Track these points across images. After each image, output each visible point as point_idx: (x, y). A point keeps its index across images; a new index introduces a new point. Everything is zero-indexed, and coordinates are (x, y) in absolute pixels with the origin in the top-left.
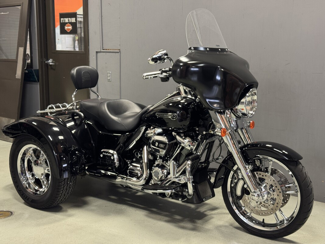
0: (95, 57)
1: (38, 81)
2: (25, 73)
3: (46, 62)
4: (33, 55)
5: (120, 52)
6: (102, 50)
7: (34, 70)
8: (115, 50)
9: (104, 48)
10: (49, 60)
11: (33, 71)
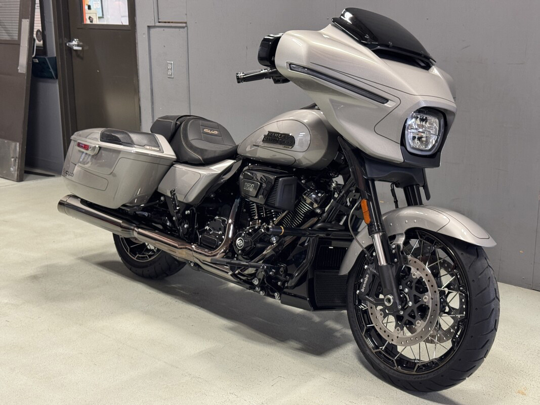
0: (146, 36)
1: (57, 78)
2: (34, 64)
3: (67, 44)
4: (47, 33)
5: (187, 27)
6: (158, 24)
7: (49, 58)
8: (179, 23)
9: (160, 21)
10: (73, 40)
11: (47, 60)
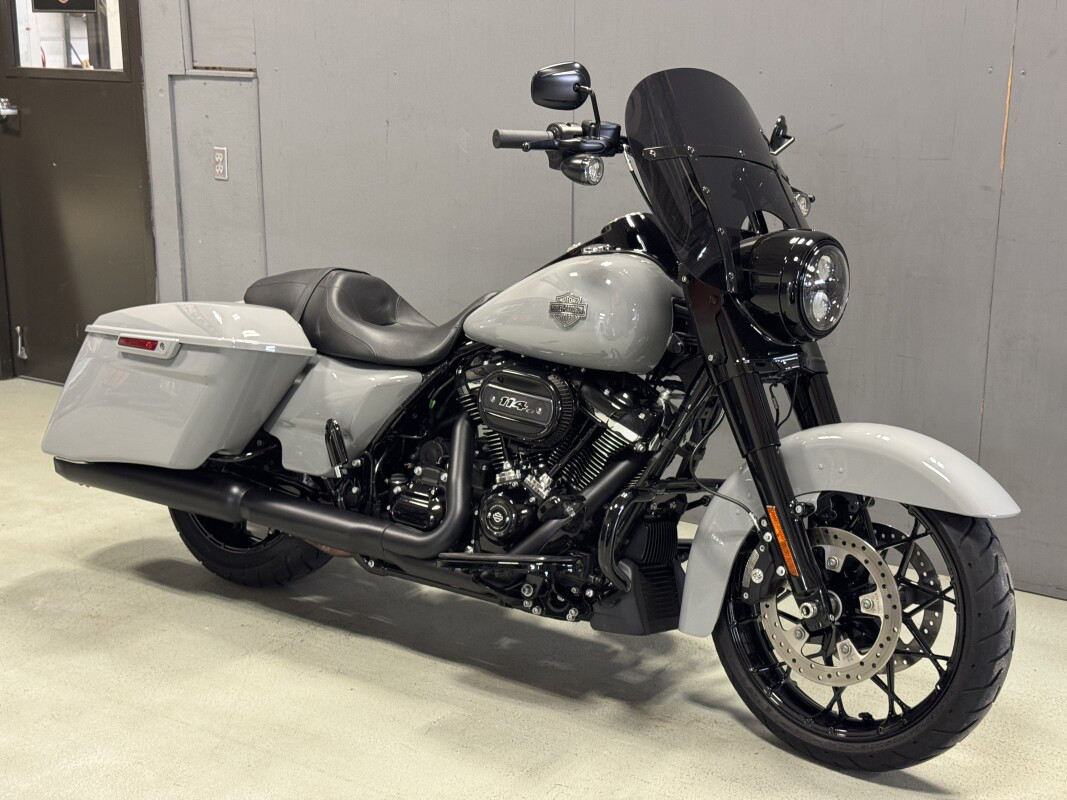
0: (165, 96)
5: (257, 78)
6: (192, 72)
8: (239, 70)
9: (196, 64)
